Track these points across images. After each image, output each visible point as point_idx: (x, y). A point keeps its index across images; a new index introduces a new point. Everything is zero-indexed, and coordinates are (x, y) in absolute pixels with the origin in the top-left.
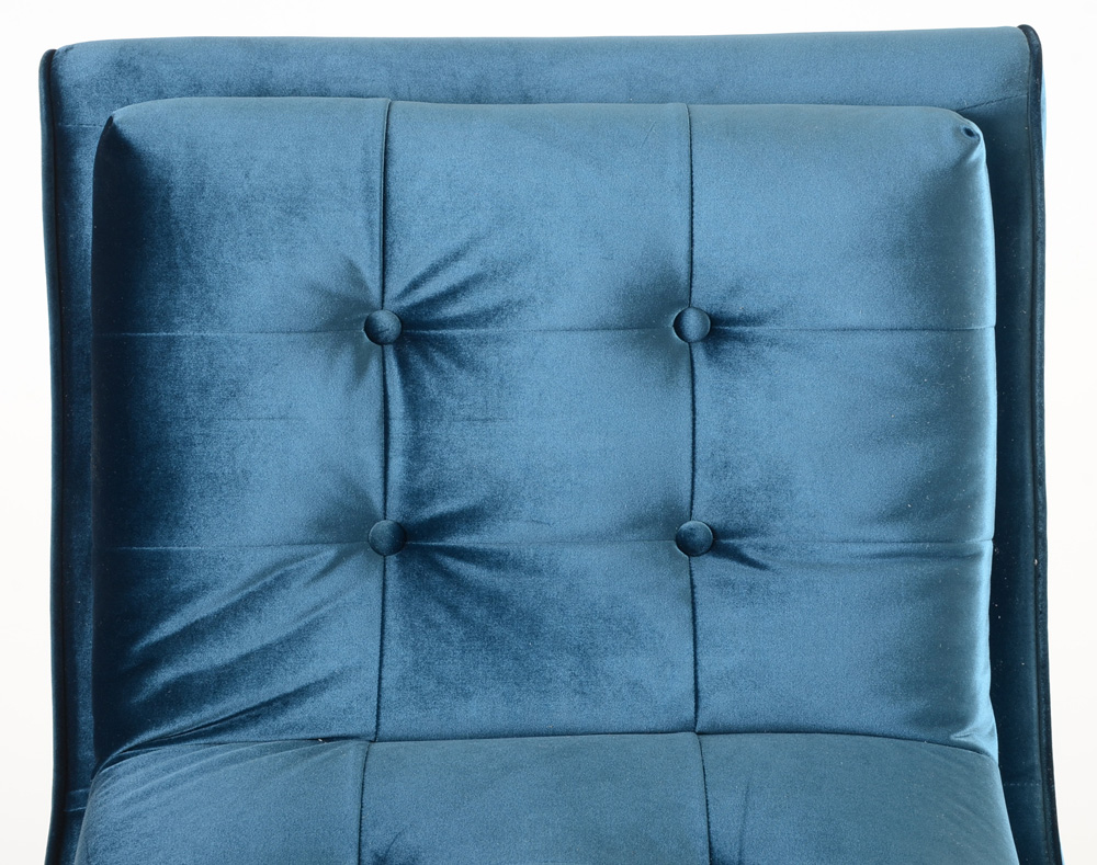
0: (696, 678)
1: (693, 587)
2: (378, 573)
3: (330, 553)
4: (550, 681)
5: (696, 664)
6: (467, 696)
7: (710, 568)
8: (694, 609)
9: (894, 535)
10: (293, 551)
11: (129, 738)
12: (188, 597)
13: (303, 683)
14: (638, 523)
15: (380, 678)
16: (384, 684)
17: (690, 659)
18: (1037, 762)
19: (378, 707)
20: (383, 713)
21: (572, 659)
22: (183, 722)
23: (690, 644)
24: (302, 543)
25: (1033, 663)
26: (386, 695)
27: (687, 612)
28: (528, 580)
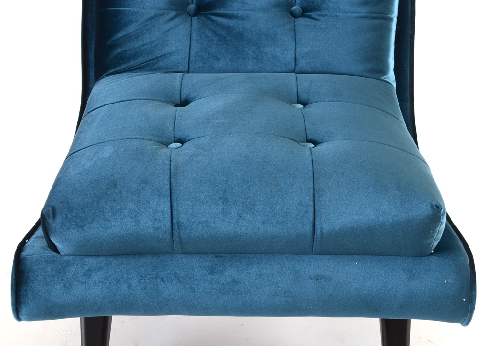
0: (295, 54)
1: (295, 26)
2: (190, 21)
3: (173, 13)
4: (246, 54)
5: (295, 50)
6: (218, 59)
7: (301, 21)
8: (295, 33)
9: (363, 11)
10: (161, 11)
11: (106, 72)
12: (126, 25)
13: (164, 53)
14: (277, 5)
15: (189, 53)
16: (191, 54)
17: (293, 48)
18: (408, 97)
19: (189, 62)
20: (190, 64)
21: (254, 48)
22: (124, 66)
23: (294, 44)
24: (164, 9)
25: (409, 65)
26: (191, 58)
27: (293, 34)
28: (240, 22)
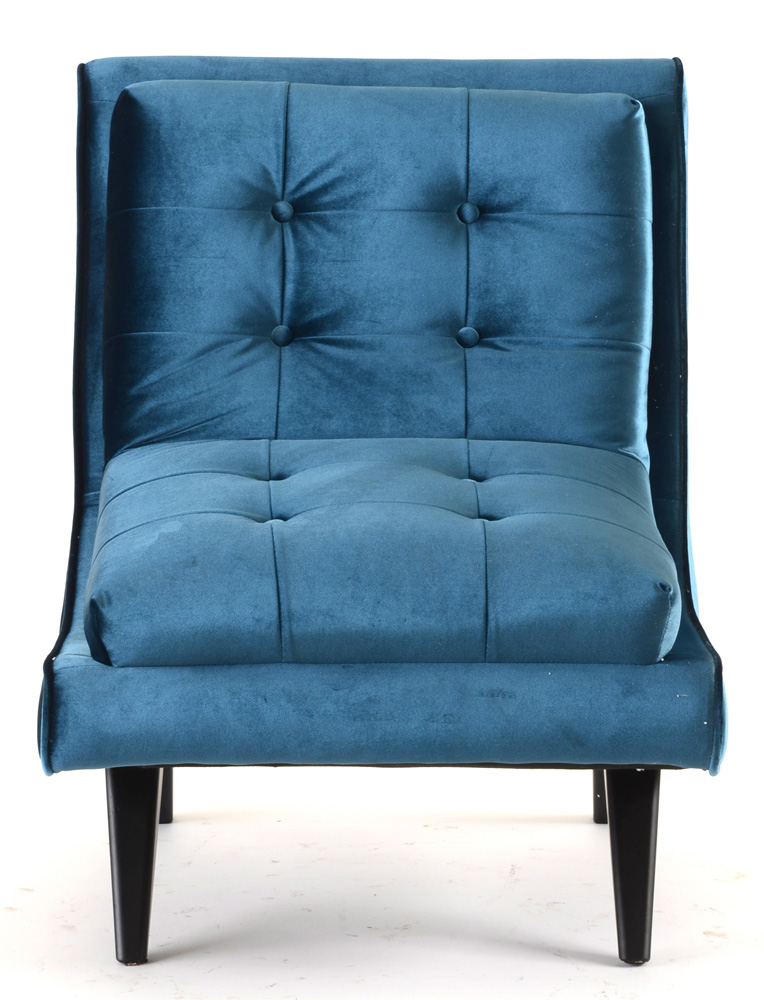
0: (466, 407)
1: (465, 360)
2: (277, 353)
3: (248, 340)
4: (379, 408)
5: (466, 400)
6: (330, 417)
7: (477, 353)
8: (466, 372)
9: (587, 334)
10: (226, 337)
11: (129, 442)
12: (165, 360)
13: (232, 408)
14: (434, 325)
15: (278, 406)
16: (281, 409)
17: (463, 397)
18: (678, 490)
19: (277, 422)
20: (280, 425)
21: (393, 396)
22: (161, 430)
23: (463, 390)
24: (232, 333)
25: (678, 436)
26: (281, 416)
27: (462, 373)
28: (367, 354)
